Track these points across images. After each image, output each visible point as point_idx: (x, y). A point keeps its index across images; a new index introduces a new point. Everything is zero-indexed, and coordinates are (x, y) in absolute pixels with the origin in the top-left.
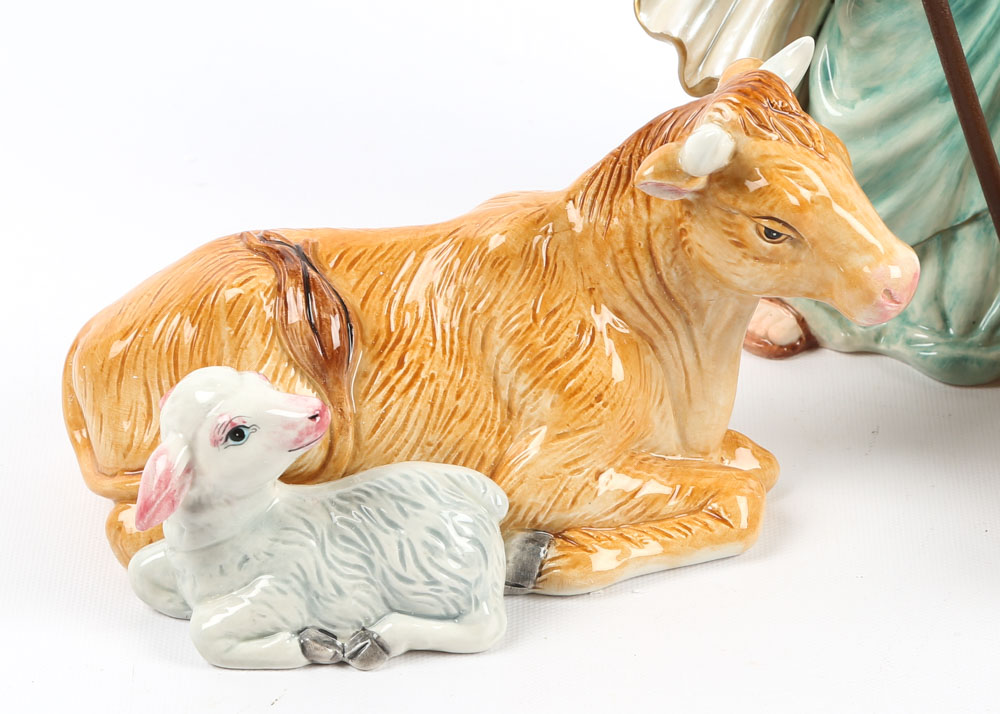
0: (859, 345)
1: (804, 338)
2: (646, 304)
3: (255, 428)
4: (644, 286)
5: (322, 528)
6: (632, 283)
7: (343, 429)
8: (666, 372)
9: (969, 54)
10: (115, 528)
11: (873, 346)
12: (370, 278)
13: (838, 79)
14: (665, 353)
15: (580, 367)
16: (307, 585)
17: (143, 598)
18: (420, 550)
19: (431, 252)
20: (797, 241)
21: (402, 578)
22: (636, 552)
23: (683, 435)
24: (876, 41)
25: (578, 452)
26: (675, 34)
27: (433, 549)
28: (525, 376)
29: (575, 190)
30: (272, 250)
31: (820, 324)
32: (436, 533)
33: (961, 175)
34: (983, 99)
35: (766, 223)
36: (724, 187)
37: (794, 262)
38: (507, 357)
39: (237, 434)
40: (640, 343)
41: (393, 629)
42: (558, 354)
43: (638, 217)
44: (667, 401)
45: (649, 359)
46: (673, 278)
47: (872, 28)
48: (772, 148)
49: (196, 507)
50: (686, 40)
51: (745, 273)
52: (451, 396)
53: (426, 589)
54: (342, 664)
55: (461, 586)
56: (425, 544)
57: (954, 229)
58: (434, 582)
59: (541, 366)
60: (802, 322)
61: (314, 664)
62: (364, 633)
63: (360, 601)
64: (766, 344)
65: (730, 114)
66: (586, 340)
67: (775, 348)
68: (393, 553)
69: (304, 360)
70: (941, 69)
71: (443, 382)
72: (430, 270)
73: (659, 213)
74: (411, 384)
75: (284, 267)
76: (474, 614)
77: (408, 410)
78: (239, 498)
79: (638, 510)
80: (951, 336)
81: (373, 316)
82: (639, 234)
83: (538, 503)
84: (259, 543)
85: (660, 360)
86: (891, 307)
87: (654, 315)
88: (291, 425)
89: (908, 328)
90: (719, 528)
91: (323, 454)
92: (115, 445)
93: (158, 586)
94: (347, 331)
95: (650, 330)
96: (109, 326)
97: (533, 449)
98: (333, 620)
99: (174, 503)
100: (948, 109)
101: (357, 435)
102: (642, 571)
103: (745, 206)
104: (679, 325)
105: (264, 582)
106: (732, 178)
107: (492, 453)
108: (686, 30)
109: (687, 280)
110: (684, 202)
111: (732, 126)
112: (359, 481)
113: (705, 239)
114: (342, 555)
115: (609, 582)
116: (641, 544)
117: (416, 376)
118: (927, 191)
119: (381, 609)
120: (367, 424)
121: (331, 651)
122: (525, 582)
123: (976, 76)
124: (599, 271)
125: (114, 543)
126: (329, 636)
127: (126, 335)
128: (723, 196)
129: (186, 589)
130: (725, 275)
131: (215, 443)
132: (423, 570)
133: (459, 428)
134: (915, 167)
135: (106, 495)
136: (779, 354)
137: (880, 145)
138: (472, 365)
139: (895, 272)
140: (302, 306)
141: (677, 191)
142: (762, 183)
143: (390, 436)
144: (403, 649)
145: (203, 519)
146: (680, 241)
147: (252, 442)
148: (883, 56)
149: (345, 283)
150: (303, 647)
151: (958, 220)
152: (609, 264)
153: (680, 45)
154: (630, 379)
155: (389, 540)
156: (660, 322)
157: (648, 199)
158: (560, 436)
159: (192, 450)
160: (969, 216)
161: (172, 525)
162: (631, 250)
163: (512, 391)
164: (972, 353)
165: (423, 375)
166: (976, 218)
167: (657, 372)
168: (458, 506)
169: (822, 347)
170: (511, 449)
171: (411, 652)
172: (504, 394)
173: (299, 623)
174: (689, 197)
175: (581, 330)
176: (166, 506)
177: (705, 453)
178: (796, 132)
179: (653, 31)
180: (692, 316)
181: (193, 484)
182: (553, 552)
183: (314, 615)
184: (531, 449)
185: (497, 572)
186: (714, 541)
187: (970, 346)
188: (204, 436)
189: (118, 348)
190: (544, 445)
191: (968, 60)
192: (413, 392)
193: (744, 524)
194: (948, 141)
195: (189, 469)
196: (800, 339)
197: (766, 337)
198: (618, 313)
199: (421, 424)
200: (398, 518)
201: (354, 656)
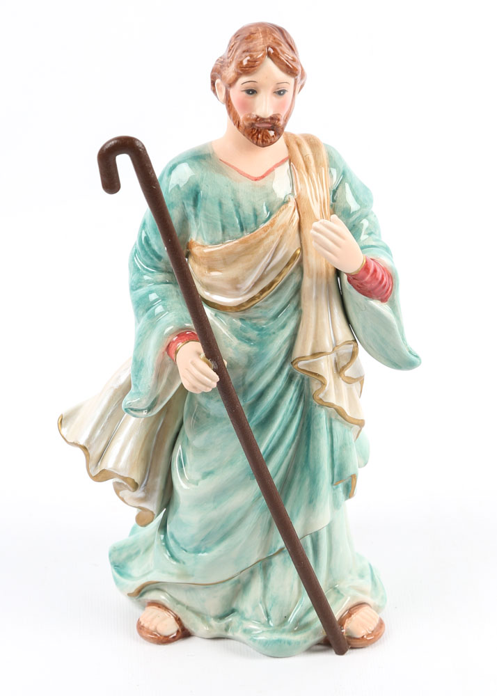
0: (215, 634)
1: (180, 630)
9: (264, 452)
11: (224, 634)
13: (188, 466)
26: (82, 442)
31: (191, 622)
33: (270, 524)
34: (276, 481)
50: (89, 445)
57: (270, 558)
60: (178, 620)
64: (156, 635)
67: (162, 638)
80: (270, 626)
89: (244, 622)
100: (255, 488)
108: (88, 440)
123: (271, 467)
136: (164, 641)
137: (215, 508)
151: (271, 552)
153: (84, 448)
160: (277, 550)
164: (284, 637)
166: (281, 550)
169: (193, 636)
179: (69, 441)
187: (282, 632)
191: (264, 457)
194: (259, 504)
196: (178, 631)
197: (156, 631)
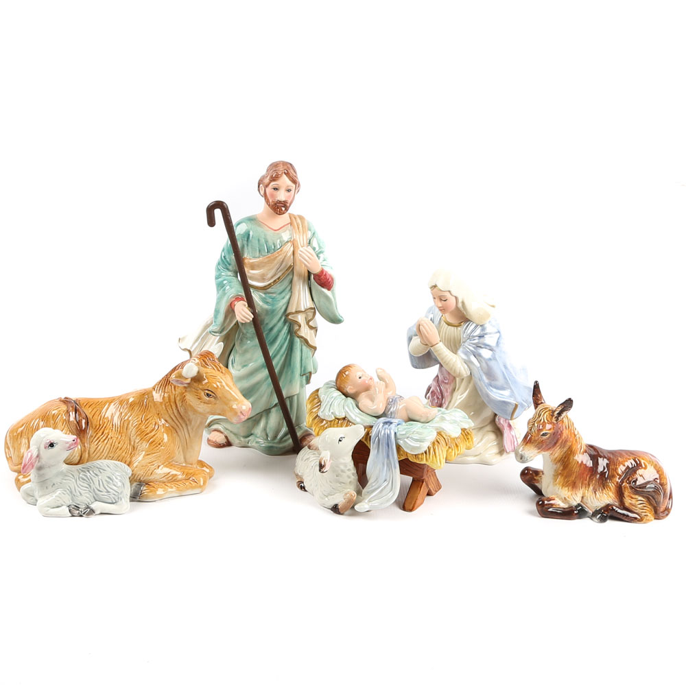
0: (243, 445)
2: (174, 418)
3: (57, 444)
4: (173, 413)
5: (77, 477)
6: (170, 412)
7: (85, 451)
8: (180, 439)
9: (272, 356)
10: (17, 480)
11: (246, 445)
12: (95, 410)
13: (236, 363)
14: (179, 433)
15: (154, 435)
16: (71, 492)
17: (24, 499)
18: (104, 482)
19: (113, 404)
20: (216, 398)
21: (99, 491)
22: (170, 490)
23: (185, 458)
24: (246, 351)
25: (153, 459)
26: (188, 349)
27: (108, 482)
28: (138, 438)
29: (155, 386)
30: (66, 401)
31: (232, 438)
32: (109, 478)
33: (271, 392)
34: (277, 370)
35: (207, 391)
36: (195, 382)
37: (215, 404)
38: (133, 432)
39: (52, 445)
40: (173, 430)
41: (96, 506)
42: (148, 432)
43: (172, 392)
44: (180, 448)
45: (175, 435)
46: (182, 410)
47: (245, 347)
48: (209, 371)
49: (40, 468)
50: (192, 350)
51: (201, 408)
52: (117, 443)
53: (106, 494)
54: (81, 516)
55: (116, 494)
56: (106, 481)
57: (270, 409)
58: (109, 492)
59: (143, 434)
60: (226, 437)
61: (73, 516)
62: (88, 507)
63: (87, 497)
64: (216, 444)
65: (197, 361)
66: (156, 428)
68: (97, 483)
69: (74, 431)
70: (264, 360)
71: (115, 439)
72: (112, 409)
73: (178, 391)
74: (105, 439)
75: (69, 405)
76: (120, 502)
77: (104, 446)
78: (53, 466)
79: (170, 478)
80: (268, 440)
81: (95, 421)
82: (172, 397)
83: (140, 473)
84: (58, 480)
85: (179, 436)
86: (242, 417)
87: (177, 422)
88: (67, 443)
89: (256, 439)
90: (194, 484)
91: (79, 458)
92: (18, 456)
93: (29, 495)
94: (87, 423)
95: (175, 426)
96: (18, 423)
97: (140, 458)
98: (78, 503)
99: (33, 466)
100: (266, 372)
101: (89, 453)
102: (170, 496)
103: (201, 387)
104: (184, 425)
105: (59, 492)
106: (198, 379)
107: (128, 460)
108: (191, 347)
109: (186, 412)
110: (185, 387)
111: (197, 364)
112: (89, 464)
113: (190, 398)
114: (82, 484)
115: (161, 498)
116: (172, 488)
117: (107, 437)
118: (261, 397)
119: (93, 500)
120: (92, 450)
121: (78, 512)
122: (136, 497)
123: (274, 363)
124: (161, 408)
125: (17, 485)
126: (77, 508)
127: (23, 425)
128: (195, 384)
129: (36, 494)
130: (195, 408)
131: (45, 448)
132: (105, 488)
133: (119, 452)
134: (258, 389)
135: (15, 471)
136: (219, 446)
137: (247, 382)
138: (123, 435)
139: (244, 408)
140: (74, 415)
141: (182, 383)
142: (206, 381)
143: (98, 454)
144: (99, 513)
145: (42, 472)
146: (183, 399)
147: (56, 447)
148: (248, 356)
149: (88, 411)
150: (70, 511)
151: (270, 406)
152: (163, 406)
153: (190, 351)
154: (168, 440)
155: (96, 480)
156: (178, 424)
157: (175, 387)
158: (148, 455)
159: (39, 450)
160: (274, 404)
161: (33, 474)
162: (170, 402)
163: (134, 442)
164: (274, 445)
165: (109, 437)
166: (276, 405)
167: (177, 439)
168: (116, 471)
169: (233, 445)
170: (133, 459)
171: (101, 514)
172: (132, 443)
173: (69, 503)
174: (186, 385)
175: (155, 424)
176: (31, 467)
177: (192, 464)
178: (216, 367)
180: (188, 422)
181: (39, 461)
182: (145, 488)
183: (73, 500)
184: (139, 459)
185: (128, 491)
186: (193, 488)
187: (274, 443)
188: (42, 447)
189: (20, 429)
190: (144, 457)
191: (271, 358)
192: (106, 441)
193: (202, 483)
194: (267, 382)
195: (37, 456)
196: (226, 443)
197: (216, 442)
198: (166, 421)
199: (108, 450)
200: (98, 473)
201: (84, 514)
